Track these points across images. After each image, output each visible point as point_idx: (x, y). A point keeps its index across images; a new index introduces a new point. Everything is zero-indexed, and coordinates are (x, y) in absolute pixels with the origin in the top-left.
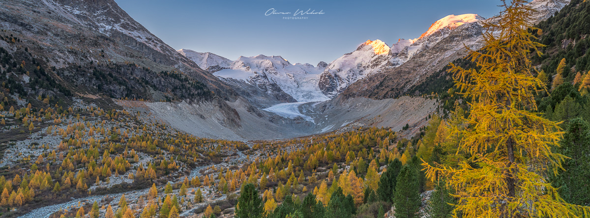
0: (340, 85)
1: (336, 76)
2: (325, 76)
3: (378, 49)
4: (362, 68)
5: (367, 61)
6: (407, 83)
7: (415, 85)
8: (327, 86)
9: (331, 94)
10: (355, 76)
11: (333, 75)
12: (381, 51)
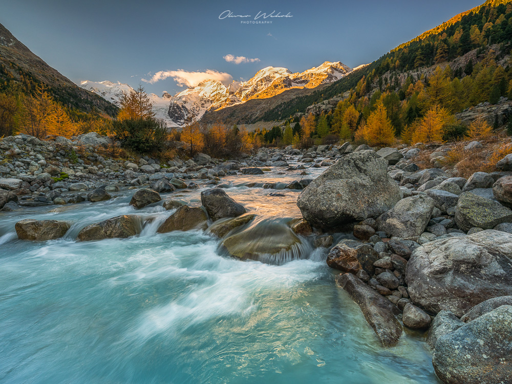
0: (187, 115)
1: (183, 107)
2: (174, 106)
3: (216, 87)
4: (203, 102)
5: (207, 95)
6: (252, 115)
7: (258, 117)
8: (176, 115)
9: (180, 122)
10: (198, 108)
11: (181, 106)
12: (219, 88)
